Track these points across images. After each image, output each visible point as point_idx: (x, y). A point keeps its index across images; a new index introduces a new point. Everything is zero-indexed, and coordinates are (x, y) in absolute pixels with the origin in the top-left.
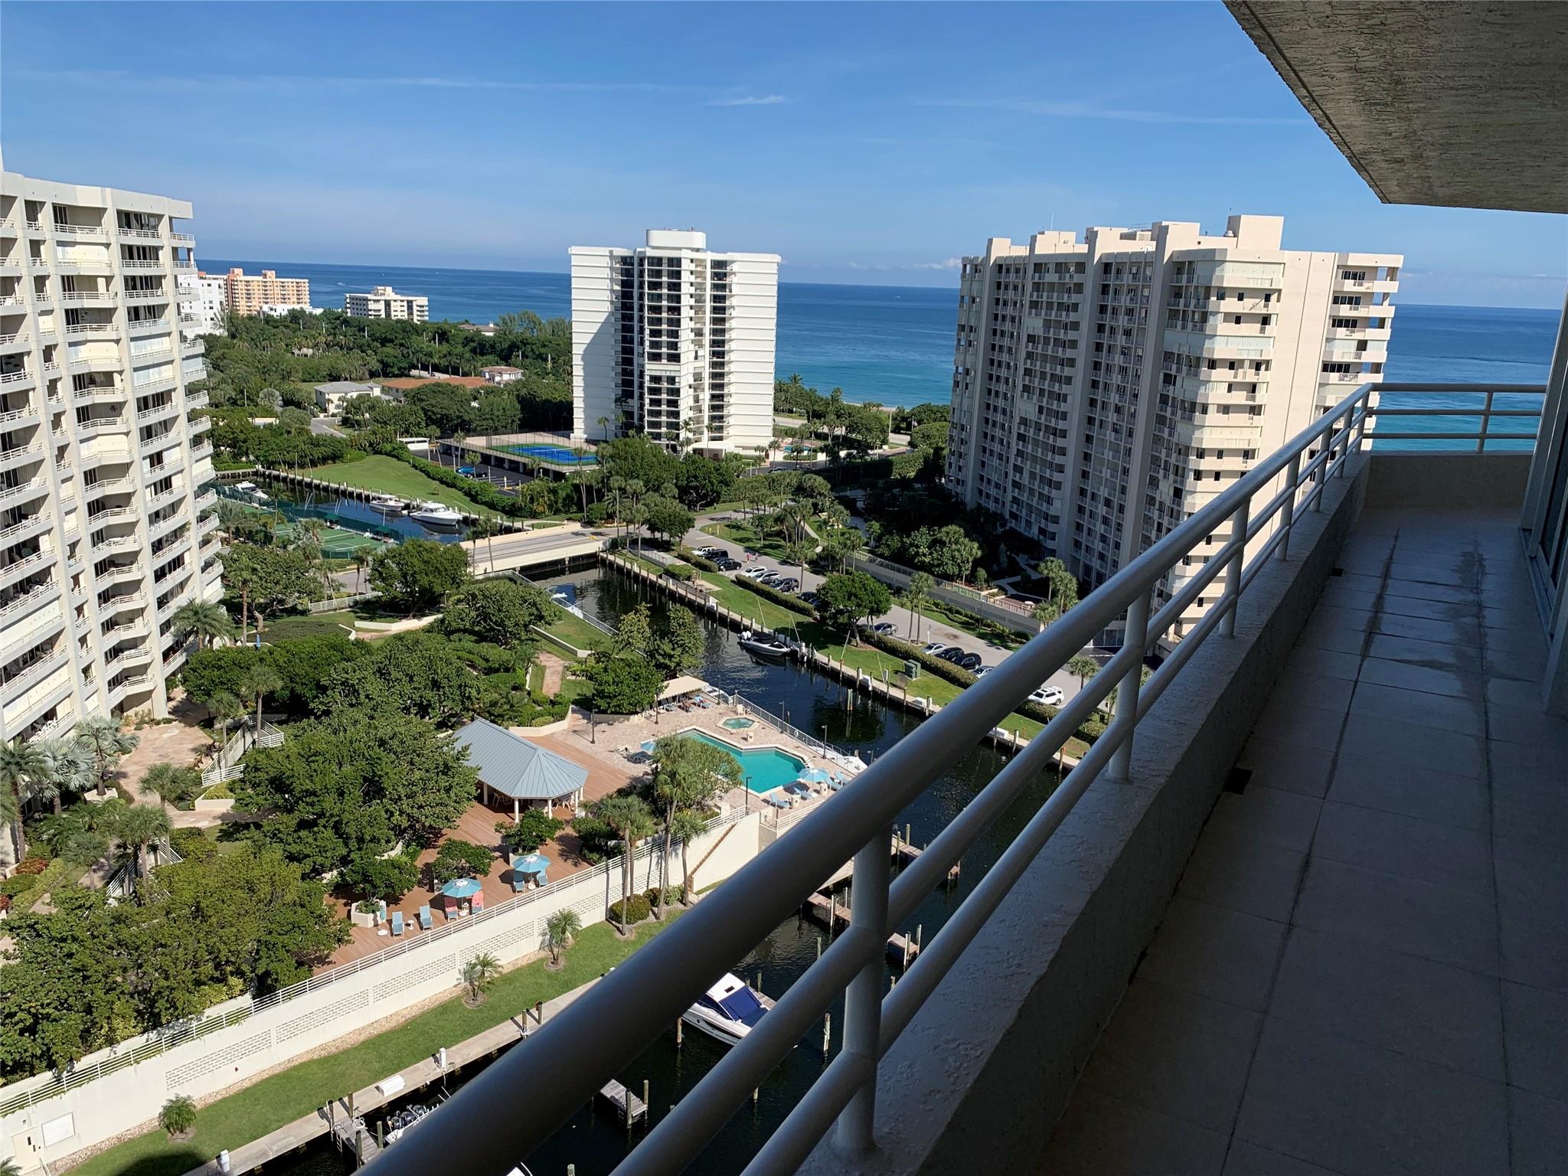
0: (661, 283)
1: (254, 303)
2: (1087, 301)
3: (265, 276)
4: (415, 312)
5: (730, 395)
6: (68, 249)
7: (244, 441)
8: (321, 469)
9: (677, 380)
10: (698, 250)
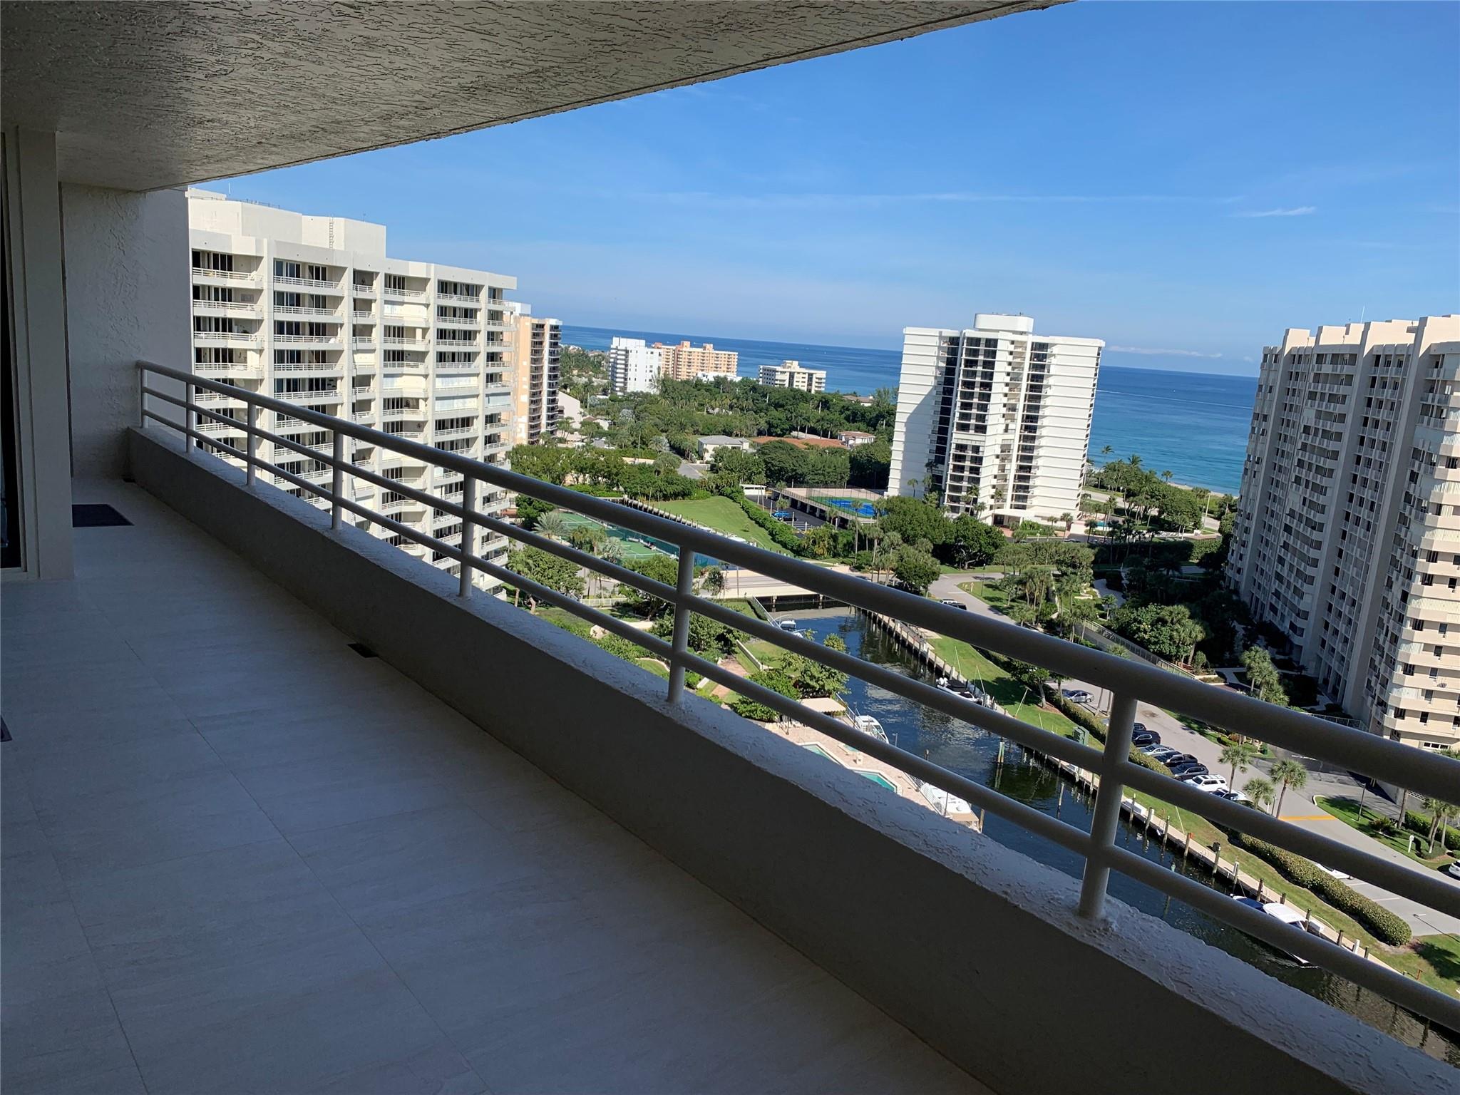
0: (977, 361)
1: (692, 370)
2: (1354, 393)
3: (705, 348)
4: (814, 384)
5: (1038, 467)
6: (398, 307)
7: (617, 474)
8: (671, 504)
9: (981, 449)
10: (1022, 333)
